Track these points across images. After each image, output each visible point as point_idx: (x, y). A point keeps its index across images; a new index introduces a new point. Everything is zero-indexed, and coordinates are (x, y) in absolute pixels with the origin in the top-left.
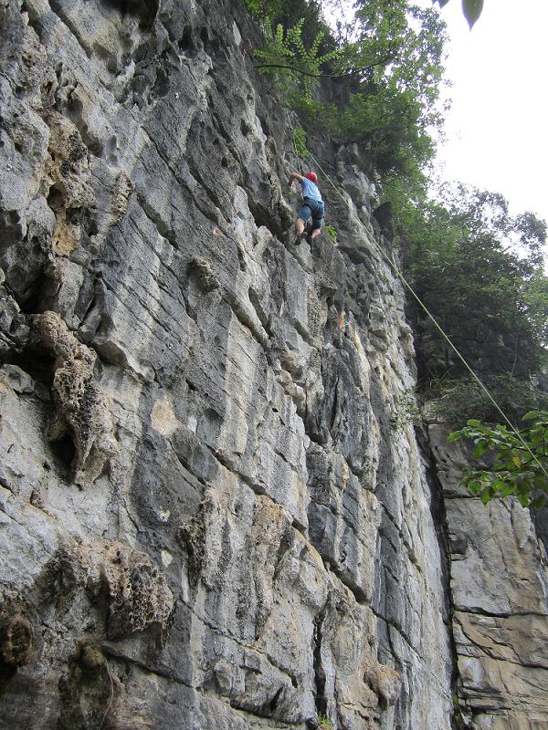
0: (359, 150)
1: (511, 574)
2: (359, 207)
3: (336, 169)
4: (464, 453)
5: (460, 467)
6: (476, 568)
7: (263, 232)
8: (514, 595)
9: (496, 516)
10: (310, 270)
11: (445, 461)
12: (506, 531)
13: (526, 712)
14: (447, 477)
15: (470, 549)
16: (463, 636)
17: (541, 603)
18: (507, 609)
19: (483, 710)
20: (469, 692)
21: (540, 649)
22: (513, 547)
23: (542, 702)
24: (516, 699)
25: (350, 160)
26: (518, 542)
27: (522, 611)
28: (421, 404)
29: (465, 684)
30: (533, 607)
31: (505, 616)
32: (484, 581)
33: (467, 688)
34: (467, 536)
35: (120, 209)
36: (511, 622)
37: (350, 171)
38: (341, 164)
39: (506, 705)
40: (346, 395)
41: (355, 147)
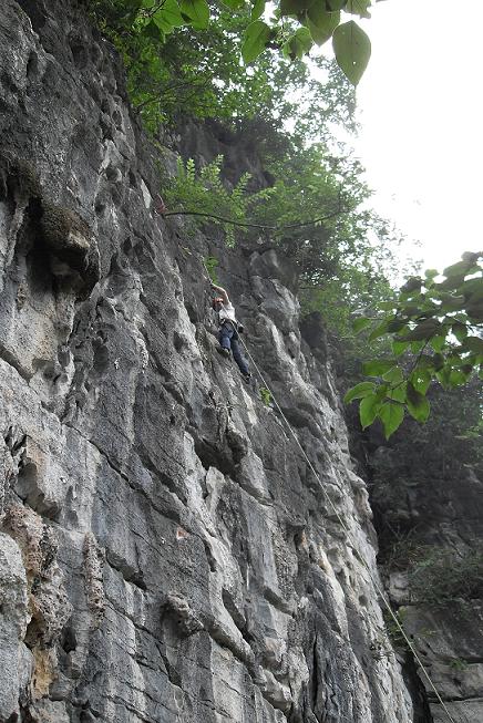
0: (279, 259)
2: (285, 333)
3: (251, 286)
4: (449, 641)
5: (447, 660)
7: (214, 477)
10: (268, 500)
11: (425, 654)
14: (430, 674)
25: (268, 273)
28: (384, 577)
35: (99, 605)
37: (269, 288)
38: (257, 279)
40: (328, 656)
41: (273, 254)
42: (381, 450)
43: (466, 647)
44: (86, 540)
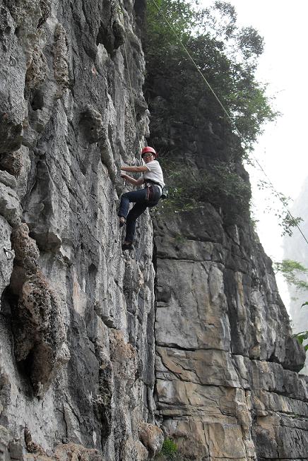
1: (202, 320)
4: (179, 223)
5: (174, 235)
6: (175, 314)
7: (101, 50)
8: (201, 335)
9: (197, 276)
11: (162, 228)
12: (203, 288)
13: (201, 416)
14: (162, 241)
15: (173, 299)
16: (162, 365)
17: (221, 342)
18: (195, 345)
19: (171, 417)
20: (163, 405)
21: (215, 374)
22: (206, 300)
23: (212, 409)
24: (195, 408)
26: (211, 297)
27: (206, 347)
29: (161, 400)
30: (214, 345)
31: (193, 350)
32: (181, 324)
33: (161, 402)
34: (171, 289)
36: (197, 354)
39: (188, 413)
42: (159, 98)
43: (188, 229)
44: (57, 27)
